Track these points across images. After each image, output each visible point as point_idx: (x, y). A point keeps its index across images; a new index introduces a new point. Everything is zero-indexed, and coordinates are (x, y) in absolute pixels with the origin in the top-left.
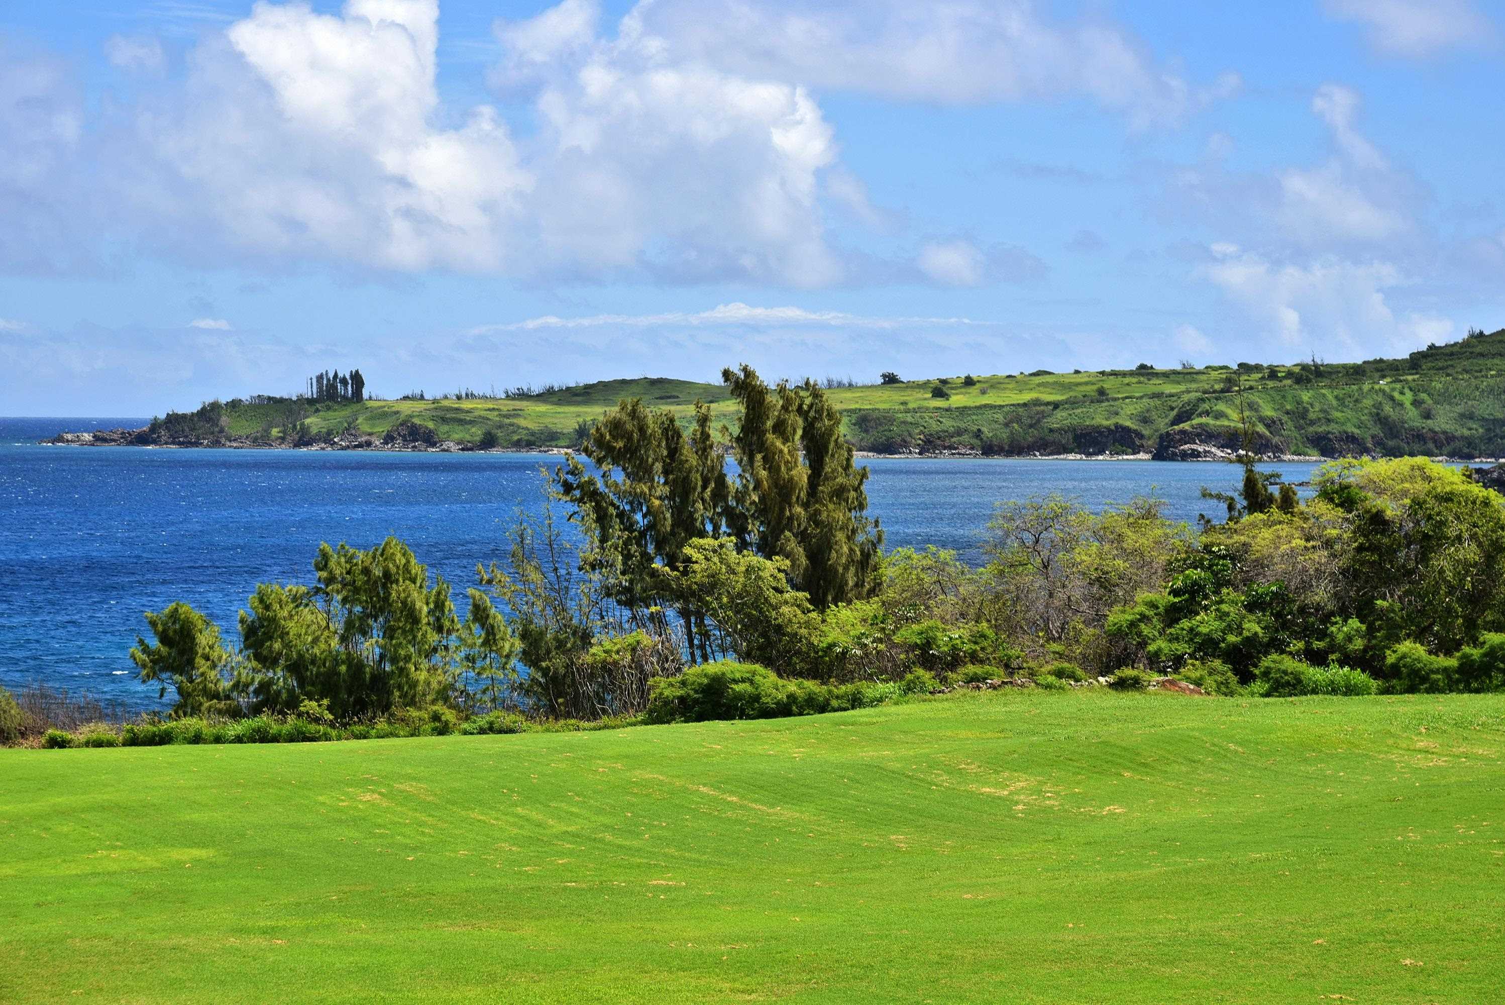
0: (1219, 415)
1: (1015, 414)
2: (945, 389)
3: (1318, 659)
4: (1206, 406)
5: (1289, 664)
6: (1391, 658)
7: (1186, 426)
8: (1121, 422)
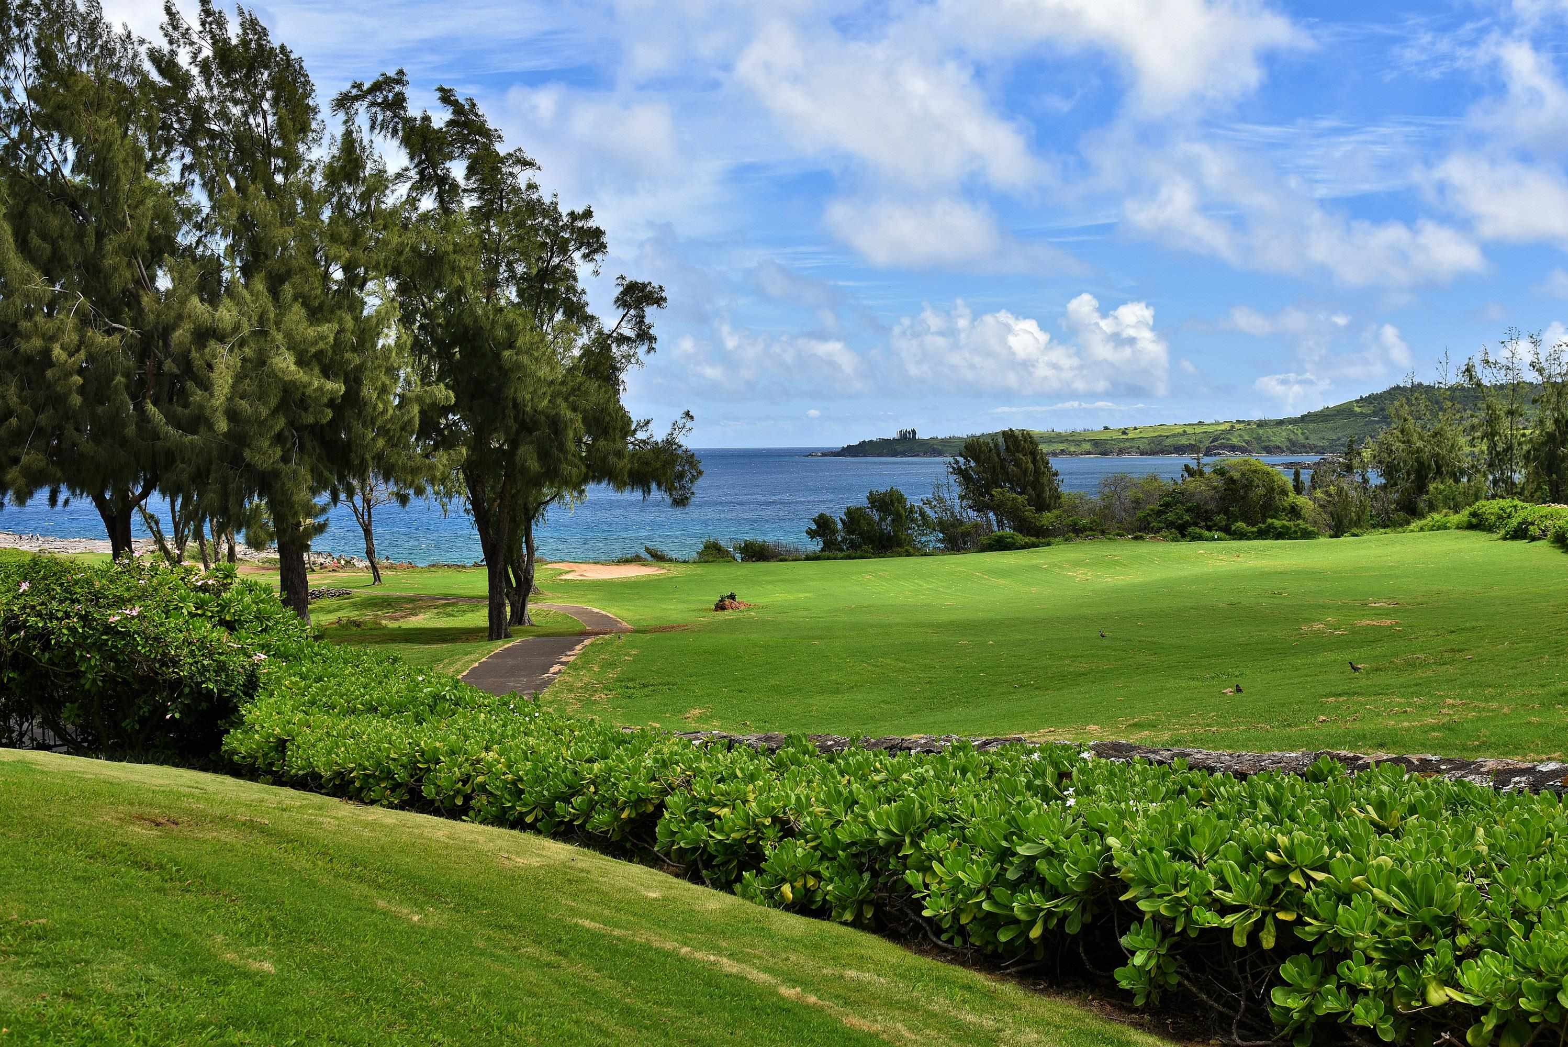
0: (1229, 439)
1: (1152, 440)
2: (1126, 432)
3: (1209, 529)
4: (1224, 436)
5: (1198, 530)
6: (1233, 528)
7: (1215, 444)
8: (1192, 443)
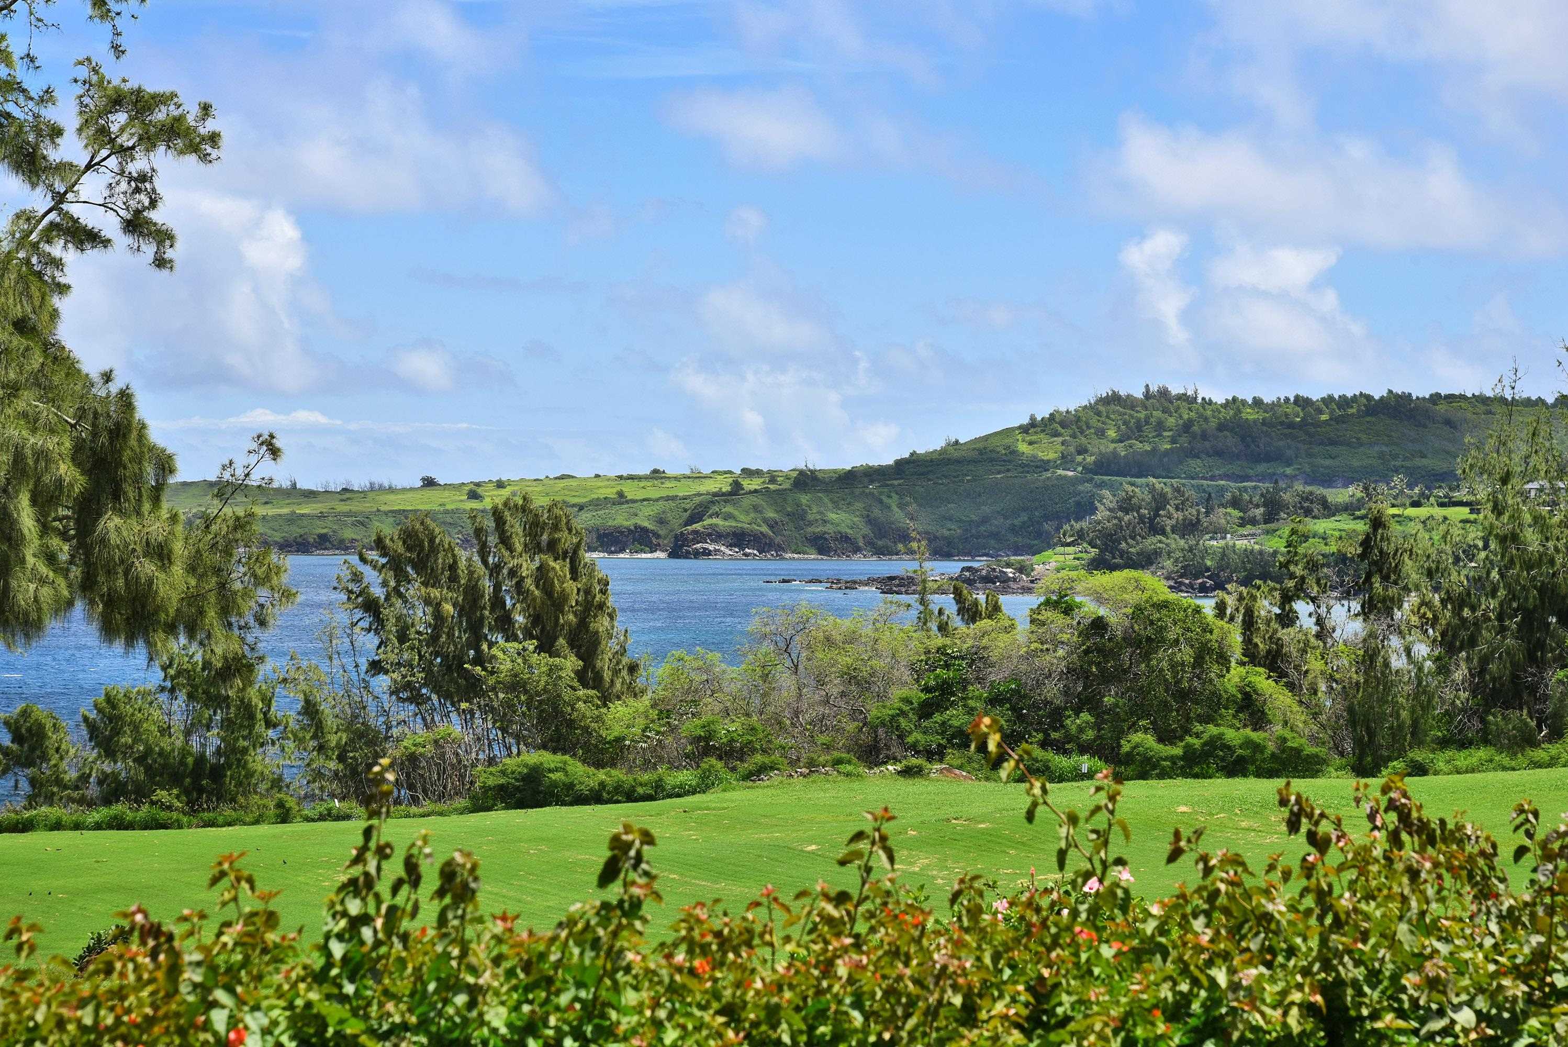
0: (728, 516)
2: (480, 490)
3: (1058, 748)
4: (716, 508)
5: (1037, 752)
6: (1126, 748)
7: (697, 526)
8: (639, 522)
